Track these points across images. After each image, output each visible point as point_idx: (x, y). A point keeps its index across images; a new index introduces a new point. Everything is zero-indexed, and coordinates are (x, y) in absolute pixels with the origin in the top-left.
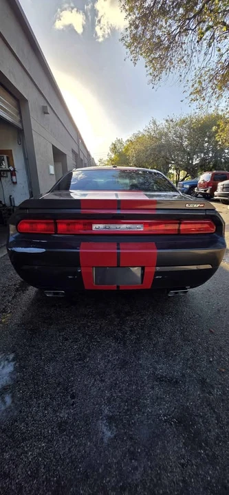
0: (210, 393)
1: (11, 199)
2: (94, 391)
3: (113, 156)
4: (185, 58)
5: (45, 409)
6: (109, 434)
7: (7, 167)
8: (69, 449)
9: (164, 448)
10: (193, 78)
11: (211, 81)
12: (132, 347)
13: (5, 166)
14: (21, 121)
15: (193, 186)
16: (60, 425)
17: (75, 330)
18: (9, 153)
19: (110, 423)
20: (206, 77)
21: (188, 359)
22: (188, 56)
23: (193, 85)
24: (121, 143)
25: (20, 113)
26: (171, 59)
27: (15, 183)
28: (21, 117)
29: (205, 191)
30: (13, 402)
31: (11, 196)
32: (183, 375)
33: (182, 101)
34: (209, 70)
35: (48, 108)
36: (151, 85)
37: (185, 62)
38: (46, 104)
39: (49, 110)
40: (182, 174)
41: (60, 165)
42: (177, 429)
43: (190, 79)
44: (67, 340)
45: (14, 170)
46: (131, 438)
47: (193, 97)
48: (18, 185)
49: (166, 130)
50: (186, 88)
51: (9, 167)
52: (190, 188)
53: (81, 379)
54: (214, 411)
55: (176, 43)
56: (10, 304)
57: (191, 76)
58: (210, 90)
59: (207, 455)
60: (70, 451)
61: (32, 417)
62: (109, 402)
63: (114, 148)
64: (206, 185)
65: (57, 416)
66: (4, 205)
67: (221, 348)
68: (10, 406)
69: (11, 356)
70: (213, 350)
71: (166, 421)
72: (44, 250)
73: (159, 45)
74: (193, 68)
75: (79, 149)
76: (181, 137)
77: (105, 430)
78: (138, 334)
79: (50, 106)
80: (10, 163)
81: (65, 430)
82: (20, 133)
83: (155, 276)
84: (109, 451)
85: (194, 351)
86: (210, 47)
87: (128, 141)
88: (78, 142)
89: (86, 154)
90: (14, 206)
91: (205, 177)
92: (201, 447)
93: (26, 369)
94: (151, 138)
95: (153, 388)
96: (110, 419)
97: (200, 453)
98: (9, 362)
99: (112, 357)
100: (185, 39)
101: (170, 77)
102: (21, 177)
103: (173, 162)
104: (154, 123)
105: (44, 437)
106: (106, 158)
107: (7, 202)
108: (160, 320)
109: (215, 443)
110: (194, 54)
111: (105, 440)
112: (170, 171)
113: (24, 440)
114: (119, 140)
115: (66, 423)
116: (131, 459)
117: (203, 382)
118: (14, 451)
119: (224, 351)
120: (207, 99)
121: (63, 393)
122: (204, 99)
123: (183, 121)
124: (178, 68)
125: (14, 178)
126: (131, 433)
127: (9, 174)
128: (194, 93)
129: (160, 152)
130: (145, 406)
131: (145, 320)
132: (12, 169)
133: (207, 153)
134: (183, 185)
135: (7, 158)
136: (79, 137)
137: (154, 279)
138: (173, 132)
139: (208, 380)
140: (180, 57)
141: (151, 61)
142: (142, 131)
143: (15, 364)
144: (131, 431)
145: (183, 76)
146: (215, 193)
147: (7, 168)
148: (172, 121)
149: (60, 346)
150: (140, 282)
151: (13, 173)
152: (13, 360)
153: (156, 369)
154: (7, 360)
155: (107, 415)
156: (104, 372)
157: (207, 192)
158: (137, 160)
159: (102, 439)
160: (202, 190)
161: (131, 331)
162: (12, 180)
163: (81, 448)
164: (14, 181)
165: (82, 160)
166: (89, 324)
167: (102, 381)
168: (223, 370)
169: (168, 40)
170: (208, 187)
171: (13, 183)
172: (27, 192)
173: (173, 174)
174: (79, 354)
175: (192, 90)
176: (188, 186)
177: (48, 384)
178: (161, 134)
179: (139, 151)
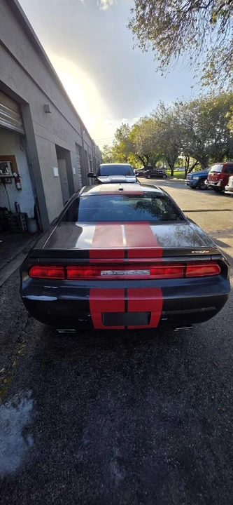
0: (210, 434)
1: (17, 206)
2: (106, 432)
3: (119, 143)
4: (196, 38)
5: (63, 450)
6: (119, 476)
7: (11, 173)
8: (86, 490)
9: (168, 490)
10: (205, 60)
11: (224, 62)
12: (139, 383)
13: (9, 172)
14: (23, 126)
15: (204, 178)
16: (76, 466)
17: (86, 363)
18: (12, 159)
19: (121, 465)
20: (219, 58)
21: (191, 397)
22: (200, 35)
23: (204, 69)
24: (127, 129)
25: (21, 118)
26: (181, 39)
27: (20, 190)
28: (23, 122)
29: (216, 184)
30: (35, 442)
31: (16, 203)
32: (187, 415)
33: (192, 87)
34: (223, 50)
35: (51, 106)
36: (160, 72)
37: (196, 41)
38: (48, 103)
39: (51, 109)
40: (192, 161)
41: (64, 162)
42: (179, 472)
43: (201, 62)
44: (79, 375)
45: (18, 176)
46: (139, 481)
47: (204, 81)
48: (23, 192)
49: (175, 115)
50: (197, 73)
51: (13, 173)
52: (199, 180)
53: (94, 418)
54: (213, 454)
55: (188, 20)
56: (24, 333)
57: (203, 58)
58: (223, 73)
59: (205, 498)
60: (86, 493)
61: (52, 458)
62: (119, 443)
63: (119, 135)
64: (217, 177)
65: (73, 457)
66: (10, 212)
67: (223, 384)
68: (32, 447)
69: (30, 393)
70: (215, 385)
71: (170, 463)
72: (56, 298)
73: (167, 24)
74: (205, 49)
75: (83, 140)
76: (191, 123)
77: (116, 472)
78: (145, 368)
79: (52, 103)
80: (14, 169)
81: (81, 472)
82: (23, 139)
83: (161, 318)
84: (120, 493)
85: (198, 389)
86: (224, 25)
87: (135, 125)
88: (82, 133)
89: (90, 145)
90: (20, 213)
91: (215, 168)
92: (200, 491)
93: (44, 407)
94: (159, 123)
95: (158, 429)
96: (121, 461)
97: (199, 497)
98: (28, 399)
99: (121, 394)
100: (196, 15)
101: (181, 60)
102: (25, 183)
103: (182, 149)
104: (162, 107)
105: (64, 479)
106: (111, 145)
107: (13, 208)
108: (166, 350)
109: (212, 486)
110: (207, 32)
111: (117, 483)
112: (179, 157)
113: (47, 481)
114: (124, 126)
115: (81, 463)
116: (139, 502)
117: (204, 422)
118: (39, 492)
119: (226, 388)
120: (219, 83)
121: (78, 433)
122: (216, 84)
123: (194, 104)
124: (189, 49)
125: (18, 184)
126: (139, 475)
127: (13, 180)
128: (206, 77)
129: (168, 139)
130: (151, 448)
131: (151, 352)
132: (16, 175)
133: (219, 139)
134: (192, 176)
135: (11, 164)
136: (83, 128)
137: (161, 321)
138: (182, 116)
139: (209, 421)
140: (190, 36)
141: (159, 43)
142: (149, 116)
143: (34, 402)
144: (139, 473)
145: (194, 58)
146: (226, 187)
147: (11, 175)
148: (182, 104)
149: (73, 381)
150: (147, 322)
151: (17, 180)
152: (32, 397)
153: (161, 407)
154: (26, 397)
155: (118, 457)
156: (115, 411)
157: (218, 185)
158: (143, 149)
159: (114, 481)
160: (212, 183)
161: (138, 364)
162: (16, 186)
163: (96, 490)
164: (19, 187)
165: (86, 151)
166: (99, 356)
167: (112, 421)
168: (224, 409)
169: (178, 16)
170: (218, 180)
171: (18, 189)
172: (33, 198)
173: (182, 160)
174: (91, 391)
175: (204, 74)
176: (197, 178)
177: (65, 423)
178: (169, 119)
179: (146, 139)
